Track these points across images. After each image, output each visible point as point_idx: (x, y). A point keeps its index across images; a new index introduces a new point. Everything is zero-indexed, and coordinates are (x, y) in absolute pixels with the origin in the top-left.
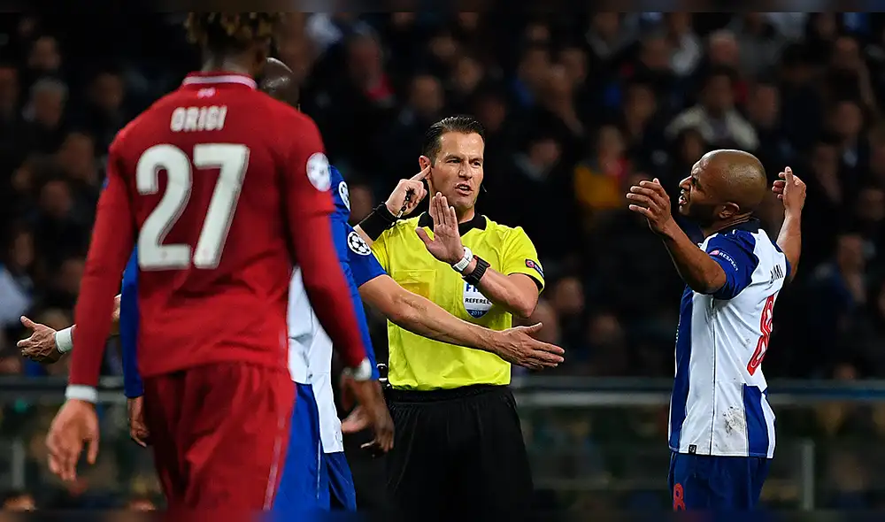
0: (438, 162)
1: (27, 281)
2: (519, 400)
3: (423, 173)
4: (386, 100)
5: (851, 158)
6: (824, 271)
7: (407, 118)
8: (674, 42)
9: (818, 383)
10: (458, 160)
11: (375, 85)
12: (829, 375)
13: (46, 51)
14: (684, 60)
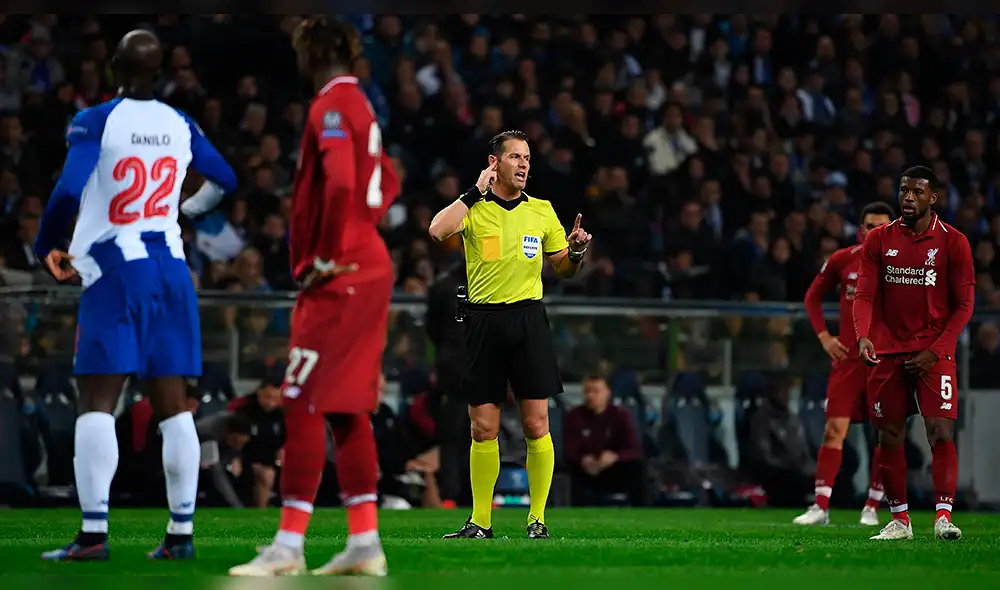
0: (504, 158)
1: (243, 231)
2: (548, 310)
3: (492, 166)
4: (470, 121)
5: (758, 163)
6: (742, 234)
7: (479, 133)
8: (650, 89)
9: (734, 303)
10: (518, 156)
11: (462, 112)
12: (742, 298)
13: (249, 86)
14: (655, 100)
